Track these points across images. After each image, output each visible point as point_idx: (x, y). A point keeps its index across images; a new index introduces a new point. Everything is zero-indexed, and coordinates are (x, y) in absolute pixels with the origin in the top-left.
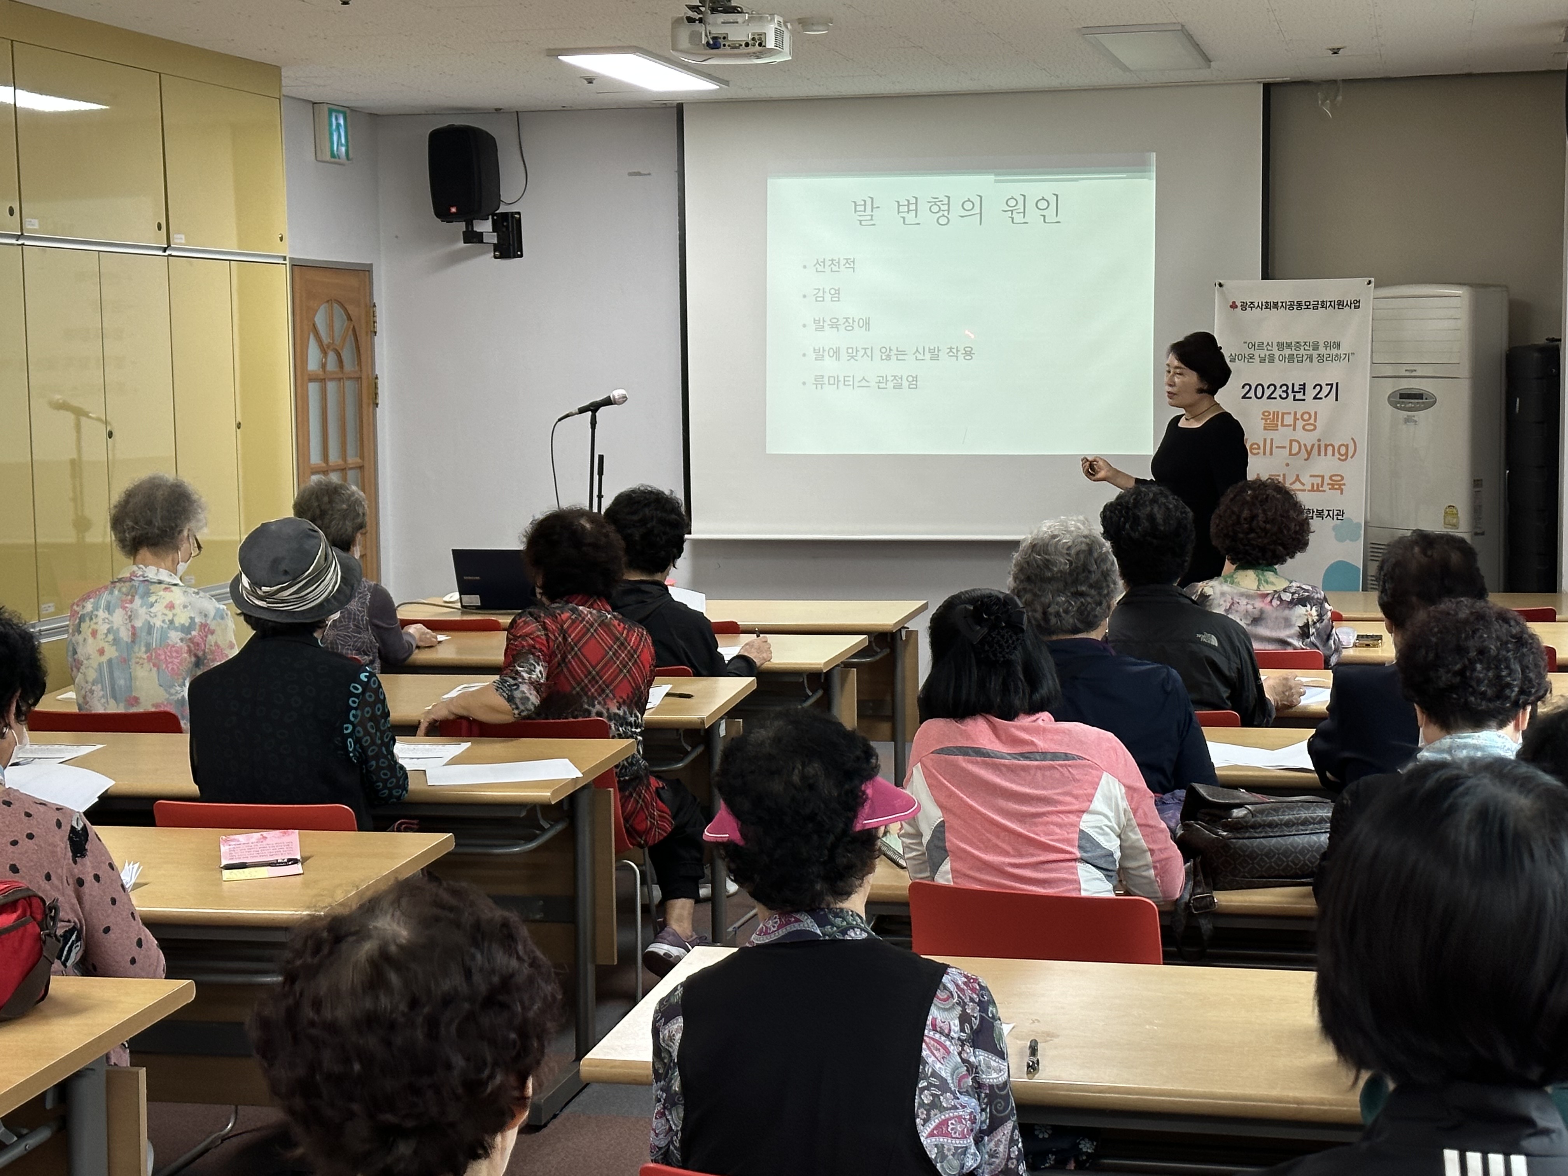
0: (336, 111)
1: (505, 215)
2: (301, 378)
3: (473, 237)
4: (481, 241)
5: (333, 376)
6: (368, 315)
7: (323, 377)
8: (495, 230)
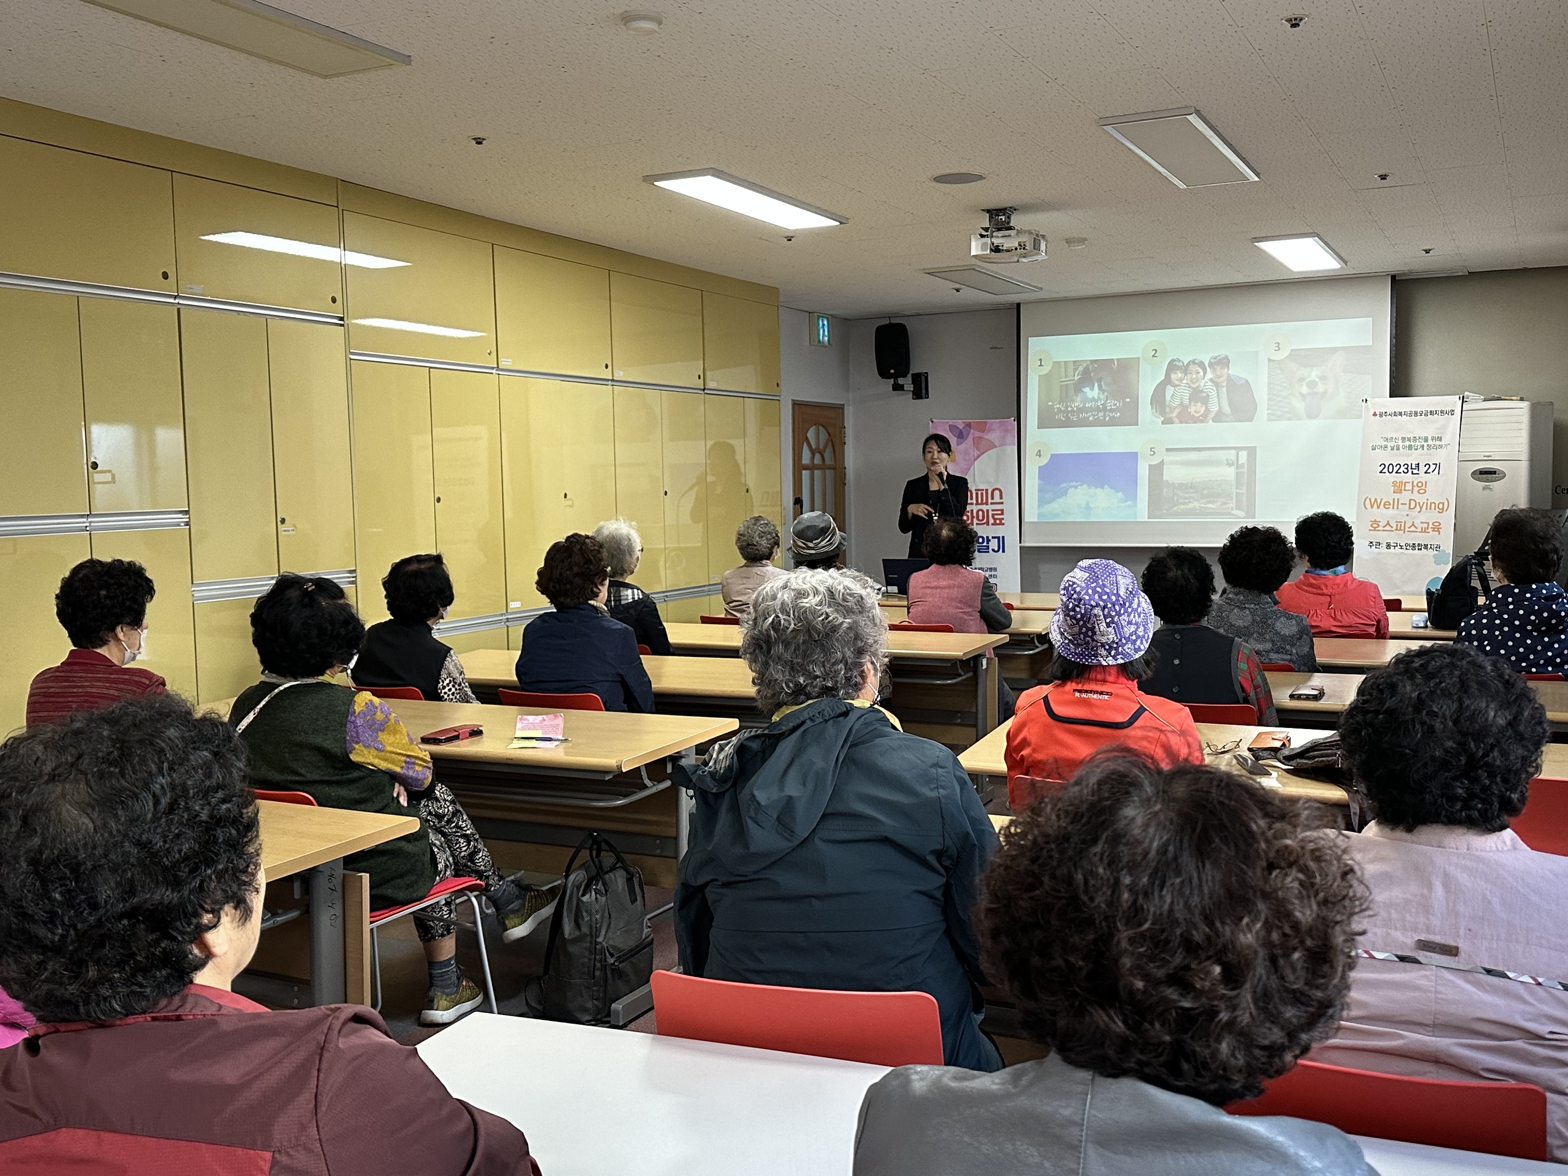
0: (823, 317)
1: (918, 375)
2: (798, 467)
3: (897, 387)
4: (903, 390)
5: (818, 468)
6: (840, 432)
7: (811, 468)
8: (913, 383)
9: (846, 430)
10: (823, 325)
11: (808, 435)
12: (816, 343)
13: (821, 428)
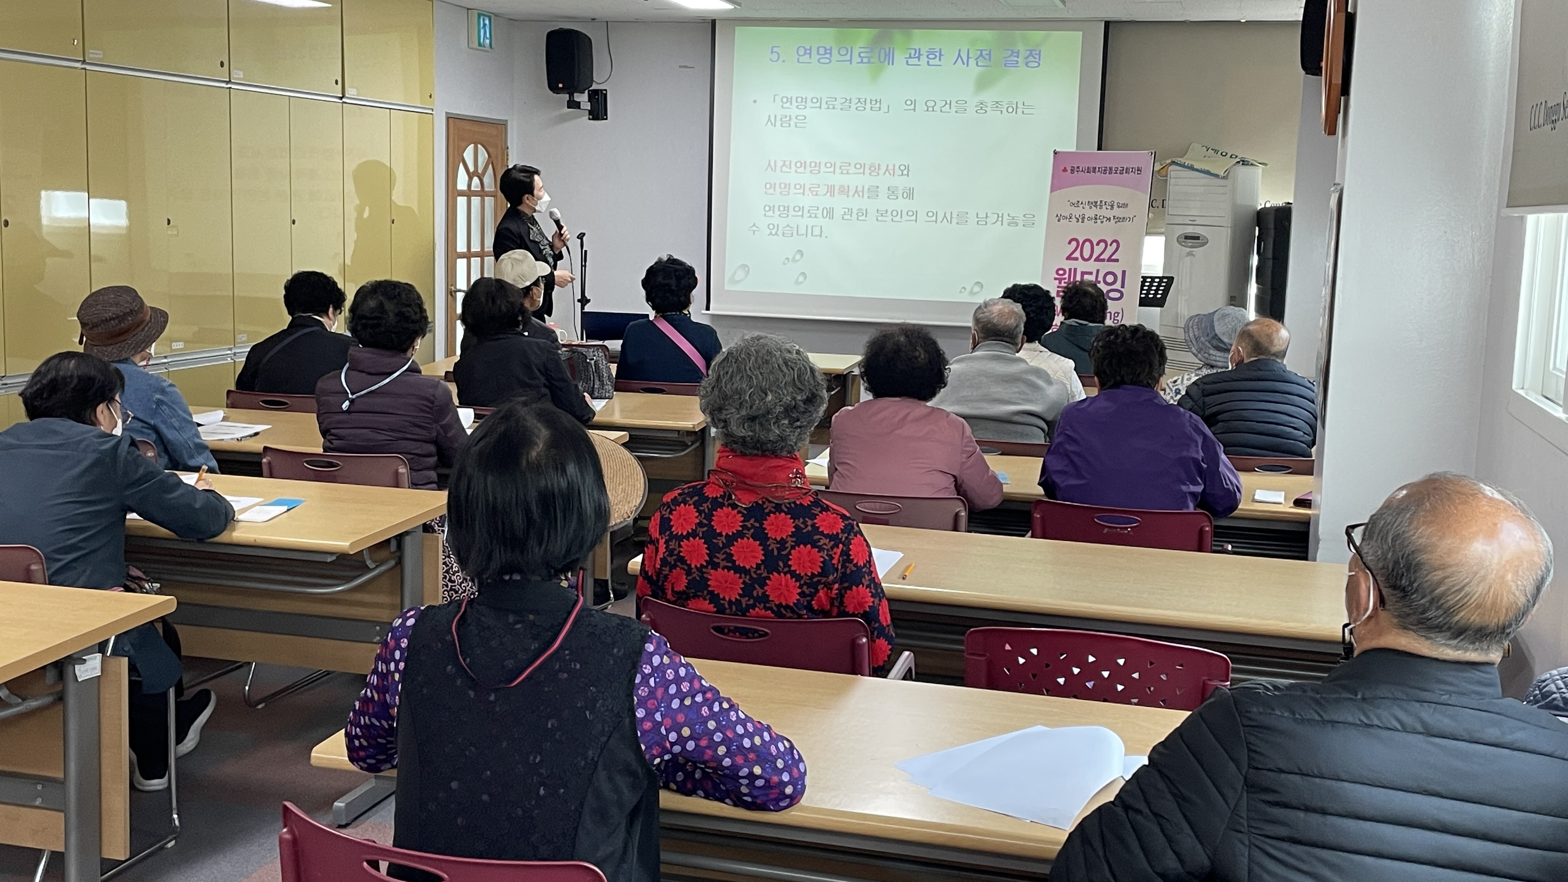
0: (484, 15)
1: (596, 92)
2: (452, 193)
3: (573, 104)
4: (579, 108)
5: (476, 193)
6: (503, 154)
7: (469, 194)
8: (589, 101)
9: (510, 151)
10: (485, 25)
11: (465, 155)
12: (476, 45)
13: (479, 146)
